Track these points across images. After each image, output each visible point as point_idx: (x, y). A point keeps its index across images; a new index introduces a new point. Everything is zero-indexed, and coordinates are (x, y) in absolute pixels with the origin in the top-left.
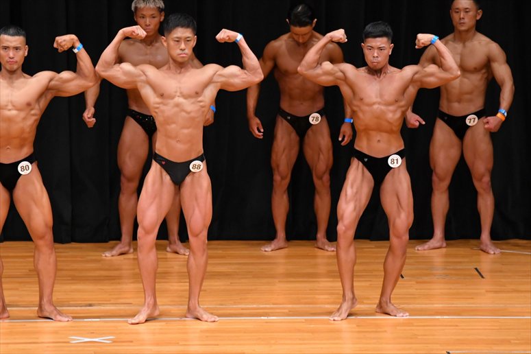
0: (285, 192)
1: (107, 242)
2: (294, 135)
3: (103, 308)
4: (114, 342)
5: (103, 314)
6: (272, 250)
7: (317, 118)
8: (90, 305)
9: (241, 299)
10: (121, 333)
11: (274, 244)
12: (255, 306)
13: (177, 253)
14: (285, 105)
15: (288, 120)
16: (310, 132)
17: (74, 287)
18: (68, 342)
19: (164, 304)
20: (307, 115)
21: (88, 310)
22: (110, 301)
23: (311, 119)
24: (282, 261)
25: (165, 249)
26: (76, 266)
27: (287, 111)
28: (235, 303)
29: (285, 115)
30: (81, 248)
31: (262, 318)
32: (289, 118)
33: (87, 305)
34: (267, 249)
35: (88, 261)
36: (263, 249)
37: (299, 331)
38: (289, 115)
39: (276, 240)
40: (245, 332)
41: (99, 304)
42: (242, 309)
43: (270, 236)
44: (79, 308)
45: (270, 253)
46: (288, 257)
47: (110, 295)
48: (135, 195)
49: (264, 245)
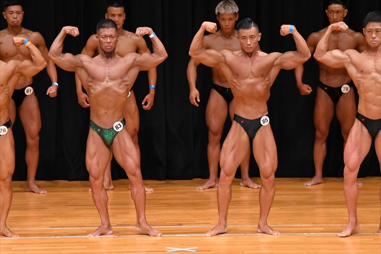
0: (324, 142)
1: (191, 179)
2: (330, 101)
3: (189, 226)
4: (198, 251)
5: (190, 231)
6: (312, 185)
7: (347, 88)
8: (180, 225)
9: (289, 220)
10: (201, 245)
11: (313, 181)
12: (299, 225)
13: (247, 186)
14: (324, 80)
15: (325, 90)
16: (342, 99)
17: (169, 211)
18: (165, 251)
19: (232, 224)
20: (340, 86)
21: (179, 228)
22: (194, 221)
23: (342, 89)
24: (319, 192)
25: (239, 185)
26: (169, 196)
27: (325, 83)
28: (284, 223)
29: (323, 86)
30: (174, 184)
31: (305, 234)
32: (326, 88)
33: (178, 225)
34: (308, 184)
35: (178, 193)
36: (305, 184)
37: (331, 243)
38: (326, 86)
39: (315, 178)
40: (292, 244)
41: (187, 224)
42: (290, 227)
43: (311, 174)
44: (173, 227)
45: (310, 187)
46: (324, 189)
47: (195, 217)
48: (219, 145)
49: (305, 181)
